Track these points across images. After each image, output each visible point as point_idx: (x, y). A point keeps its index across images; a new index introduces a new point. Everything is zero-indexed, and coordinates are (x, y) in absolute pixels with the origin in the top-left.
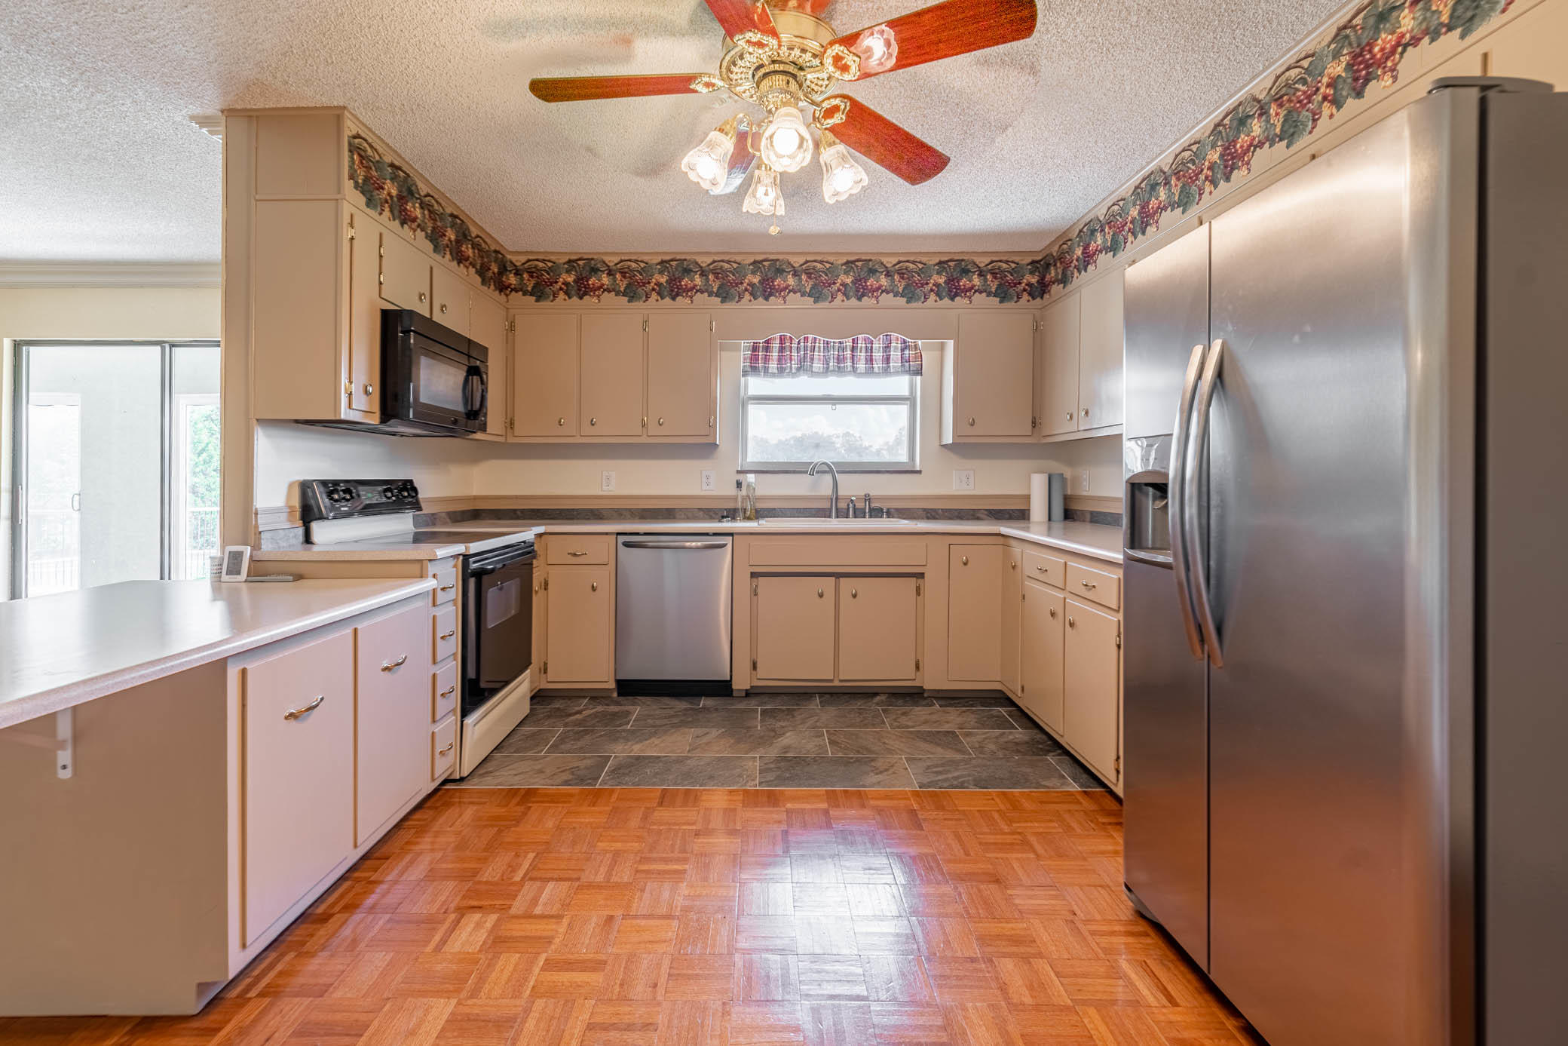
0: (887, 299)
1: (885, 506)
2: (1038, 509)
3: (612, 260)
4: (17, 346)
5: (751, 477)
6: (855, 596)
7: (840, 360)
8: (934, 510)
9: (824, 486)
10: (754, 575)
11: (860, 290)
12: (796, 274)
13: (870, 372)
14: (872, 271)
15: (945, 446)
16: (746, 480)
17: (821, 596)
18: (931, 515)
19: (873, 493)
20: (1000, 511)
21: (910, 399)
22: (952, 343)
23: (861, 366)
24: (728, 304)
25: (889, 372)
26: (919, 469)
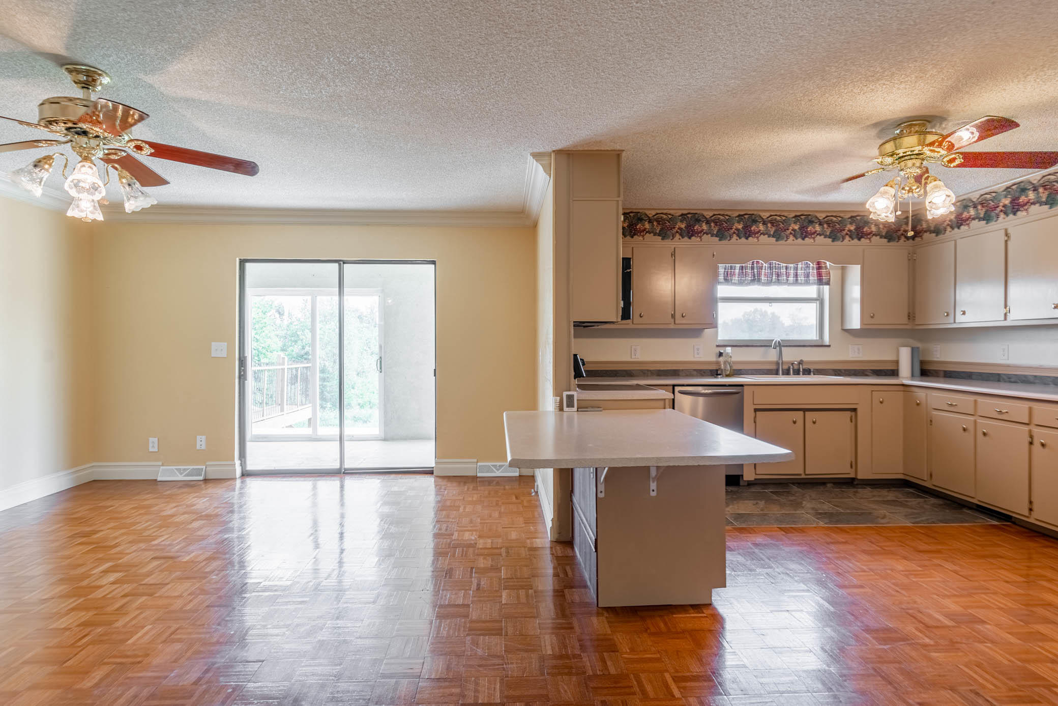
0: (820, 239)
1: (812, 367)
2: (905, 368)
3: (651, 213)
4: (243, 262)
5: (729, 350)
6: (814, 423)
7: (778, 275)
8: (840, 370)
9: (772, 355)
10: (756, 410)
11: (804, 234)
12: (764, 223)
13: (796, 282)
14: (811, 222)
15: (845, 330)
16: (725, 351)
17: (795, 422)
18: (837, 373)
19: (805, 359)
20: (880, 370)
21: (820, 300)
22: (859, 267)
23: (791, 279)
24: (723, 242)
25: (807, 283)
26: (828, 344)
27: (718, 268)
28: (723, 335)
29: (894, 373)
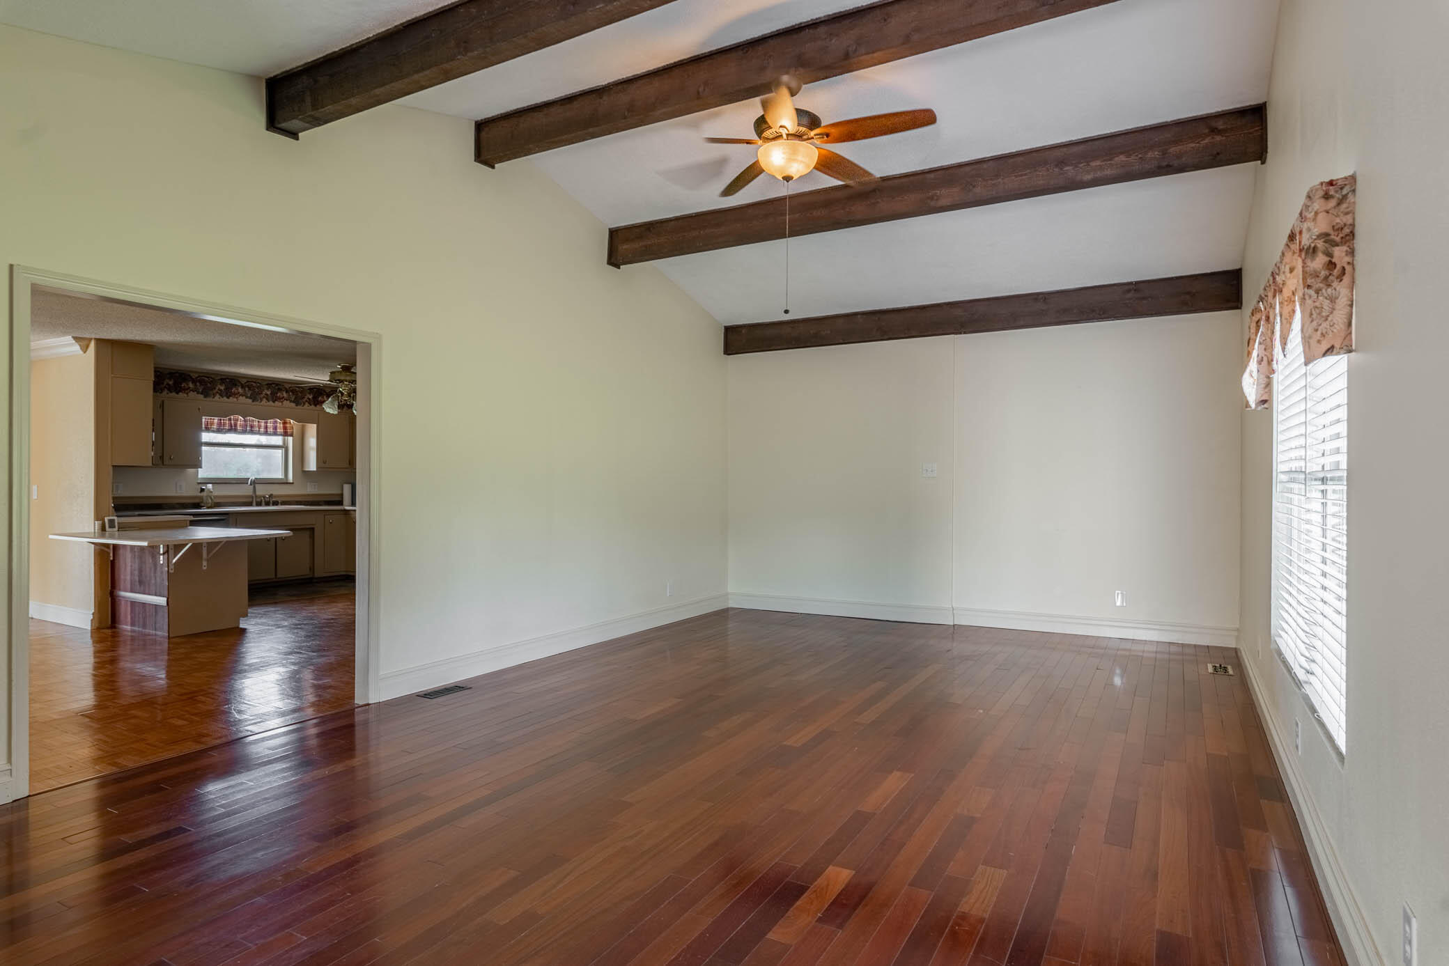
0: (286, 403)
1: (279, 500)
5: (210, 486)
7: (252, 427)
8: (301, 501)
9: (247, 491)
11: (274, 398)
13: (266, 433)
14: (280, 390)
15: (305, 472)
16: (206, 487)
18: (299, 503)
19: (274, 493)
20: (330, 501)
21: (284, 447)
22: (315, 425)
23: (262, 430)
24: (208, 399)
25: (275, 434)
26: (291, 481)
27: (202, 419)
28: (202, 473)
29: (340, 503)
